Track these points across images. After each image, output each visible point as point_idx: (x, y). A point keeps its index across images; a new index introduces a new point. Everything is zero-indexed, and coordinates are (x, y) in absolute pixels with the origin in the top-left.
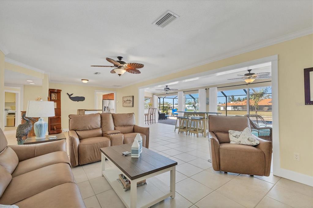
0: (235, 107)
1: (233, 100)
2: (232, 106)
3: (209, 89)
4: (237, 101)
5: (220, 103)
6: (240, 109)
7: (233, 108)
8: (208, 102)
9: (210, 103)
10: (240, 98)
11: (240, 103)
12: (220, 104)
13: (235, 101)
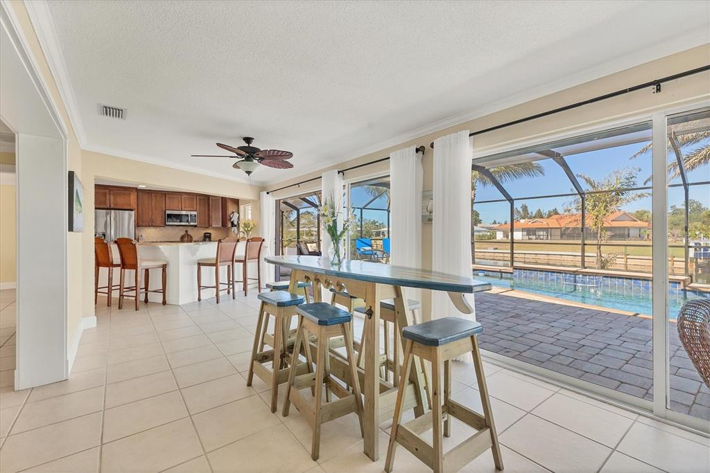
0: (529, 231)
1: (526, 214)
2: (523, 230)
3: (432, 146)
4: (534, 217)
5: (495, 223)
6: (542, 237)
7: (525, 233)
8: (431, 212)
9: (436, 217)
10: (542, 211)
11: (544, 223)
12: (495, 226)
13: (530, 218)
